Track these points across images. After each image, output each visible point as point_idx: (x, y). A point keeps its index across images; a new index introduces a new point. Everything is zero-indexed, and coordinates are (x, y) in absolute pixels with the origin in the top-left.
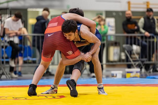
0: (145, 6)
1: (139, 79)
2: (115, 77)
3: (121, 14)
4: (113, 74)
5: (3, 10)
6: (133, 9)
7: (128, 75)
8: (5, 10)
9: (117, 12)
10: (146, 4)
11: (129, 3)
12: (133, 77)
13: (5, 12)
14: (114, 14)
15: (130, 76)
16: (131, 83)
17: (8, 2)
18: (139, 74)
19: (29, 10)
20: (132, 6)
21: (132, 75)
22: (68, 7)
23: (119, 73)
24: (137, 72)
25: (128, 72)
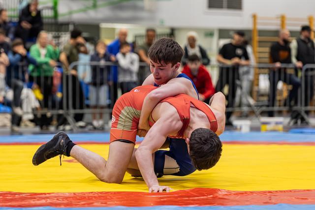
0: (279, 22)
1: (281, 133)
2: (239, 130)
6: (260, 27)
7: (264, 127)
8: (67, 26)
10: (280, 19)
11: (254, 17)
12: (271, 131)
15: (267, 129)
17: (70, 13)
18: (280, 127)
19: (104, 26)
20: (259, 21)
21: (269, 127)
22: (162, 22)
23: (246, 125)
24: (277, 123)
25: (264, 123)
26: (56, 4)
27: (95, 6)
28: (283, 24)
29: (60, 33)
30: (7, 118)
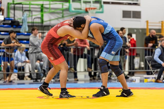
0: (160, 25)
1: (154, 83)
2: (134, 81)
3: (141, 31)
4: (133, 79)
5: (46, 27)
6: (150, 27)
7: (145, 80)
8: (48, 27)
9: (137, 29)
10: (161, 23)
11: (147, 22)
12: (150, 82)
13: (48, 28)
14: (135, 31)
15: (148, 81)
16: (149, 87)
17: (50, 20)
18: (154, 80)
20: (149, 24)
21: (149, 80)
23: (138, 79)
24: (153, 78)
25: (145, 78)
26: (42, 16)
27: (63, 17)
28: (162, 26)
29: (45, 31)
30: (16, 75)
